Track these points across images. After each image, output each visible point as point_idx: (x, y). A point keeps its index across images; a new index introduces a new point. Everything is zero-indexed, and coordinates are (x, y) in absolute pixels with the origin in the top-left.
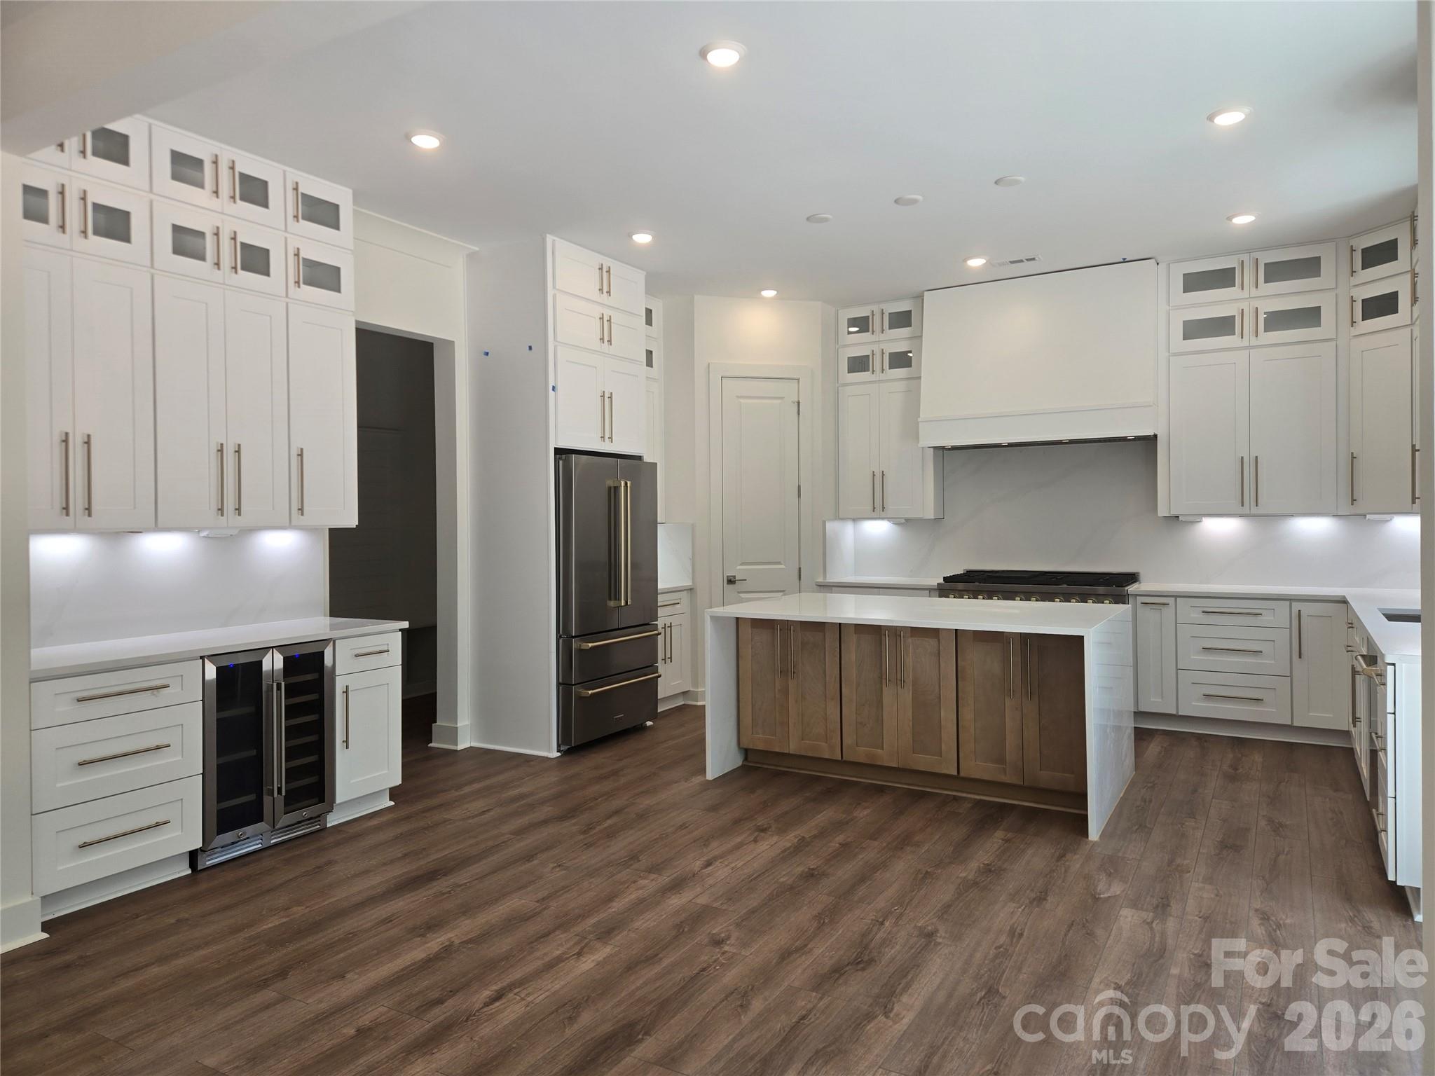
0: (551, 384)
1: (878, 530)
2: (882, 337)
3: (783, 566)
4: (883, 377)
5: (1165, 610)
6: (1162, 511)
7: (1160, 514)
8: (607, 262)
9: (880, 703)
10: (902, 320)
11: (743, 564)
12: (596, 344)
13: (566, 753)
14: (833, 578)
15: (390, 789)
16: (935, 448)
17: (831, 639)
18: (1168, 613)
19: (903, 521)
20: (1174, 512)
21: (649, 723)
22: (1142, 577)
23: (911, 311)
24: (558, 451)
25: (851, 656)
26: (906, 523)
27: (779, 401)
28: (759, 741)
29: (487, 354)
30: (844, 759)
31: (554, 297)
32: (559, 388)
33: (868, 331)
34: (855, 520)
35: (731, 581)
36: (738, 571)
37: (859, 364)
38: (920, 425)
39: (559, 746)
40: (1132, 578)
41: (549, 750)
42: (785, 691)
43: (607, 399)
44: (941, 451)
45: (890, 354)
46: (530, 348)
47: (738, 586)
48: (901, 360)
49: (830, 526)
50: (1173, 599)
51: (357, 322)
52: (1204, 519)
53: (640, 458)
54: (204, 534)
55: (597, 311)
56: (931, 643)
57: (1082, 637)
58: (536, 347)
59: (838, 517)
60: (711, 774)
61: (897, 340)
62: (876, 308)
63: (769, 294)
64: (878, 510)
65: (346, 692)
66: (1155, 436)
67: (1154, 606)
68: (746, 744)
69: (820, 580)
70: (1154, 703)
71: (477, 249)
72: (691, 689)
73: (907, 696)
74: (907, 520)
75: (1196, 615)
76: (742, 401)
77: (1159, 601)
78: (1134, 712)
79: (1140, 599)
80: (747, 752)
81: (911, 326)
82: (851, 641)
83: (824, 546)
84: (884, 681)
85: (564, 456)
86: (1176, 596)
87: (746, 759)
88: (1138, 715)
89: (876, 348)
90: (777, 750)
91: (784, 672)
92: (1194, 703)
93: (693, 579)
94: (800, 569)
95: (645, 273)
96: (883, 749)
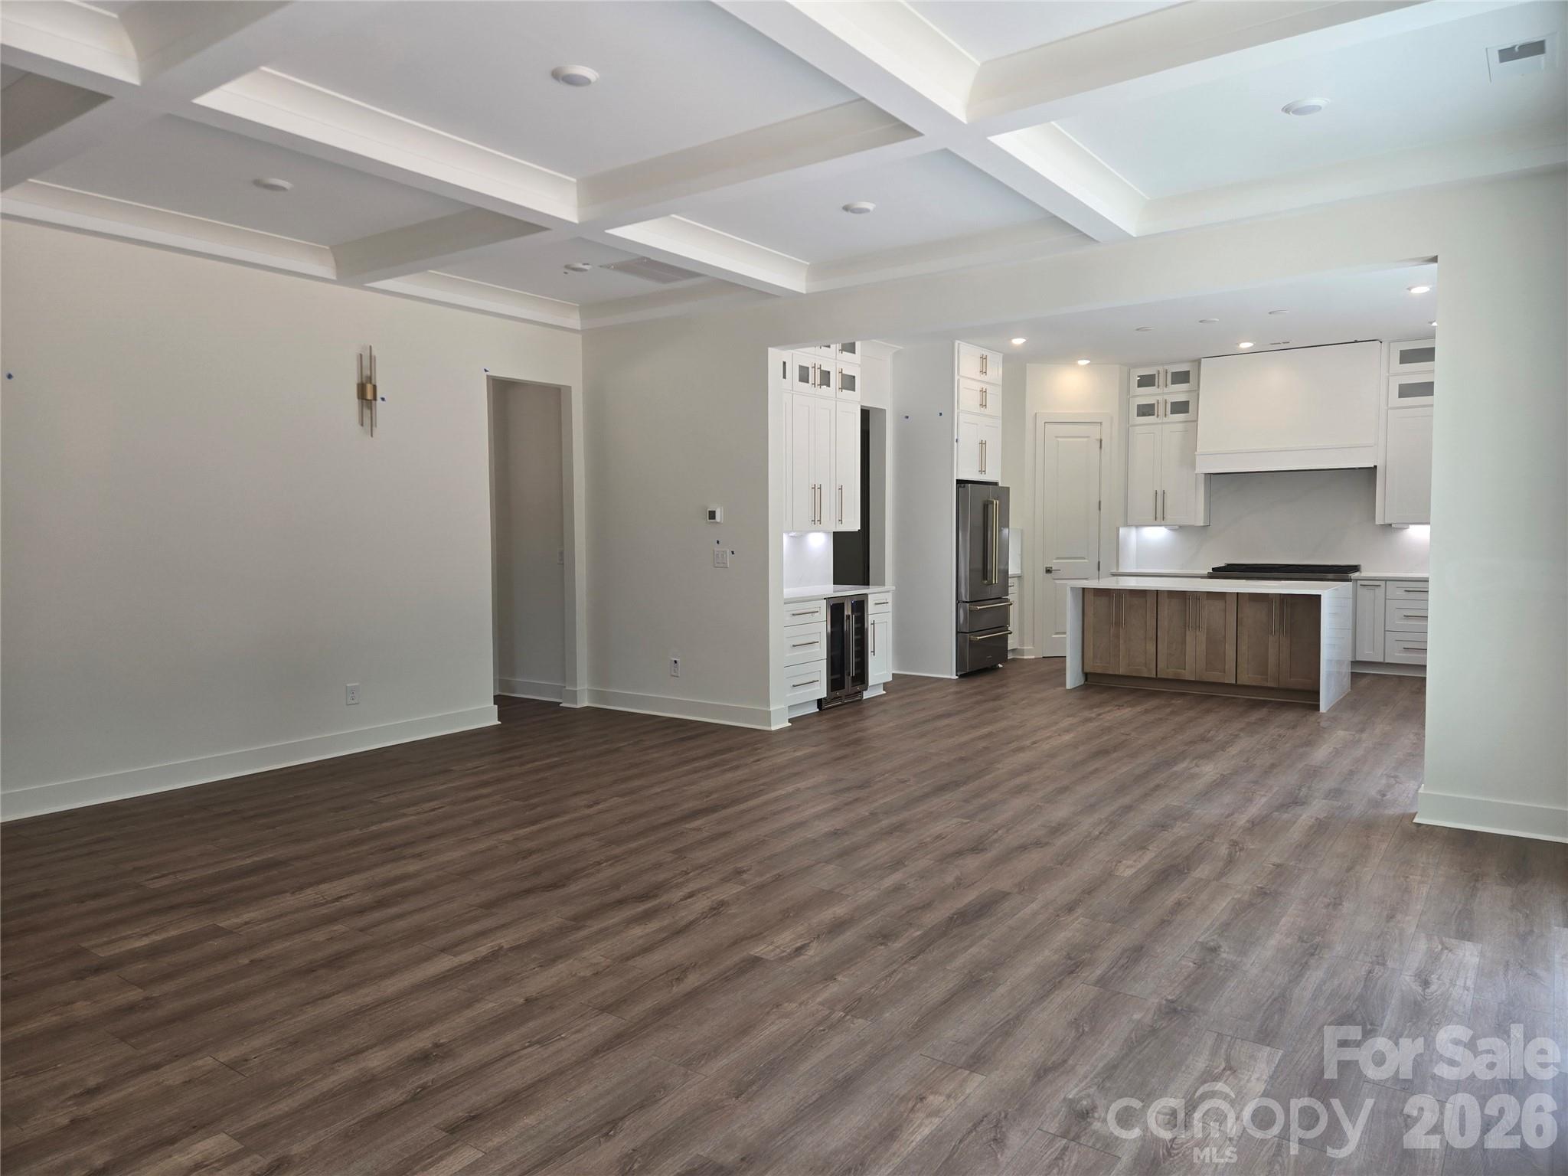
0: (956, 438)
1: (1156, 535)
2: (1166, 390)
3: (1086, 561)
4: (1165, 420)
5: (1377, 590)
6: (1379, 521)
7: (1377, 523)
8: (985, 353)
9: (1184, 642)
10: (1181, 377)
11: (1058, 558)
12: (978, 409)
13: (961, 676)
14: (1122, 570)
15: (884, 684)
16: (1205, 474)
17: (1151, 600)
18: (1380, 592)
19: (1177, 527)
20: (1387, 522)
21: (1000, 666)
22: (1362, 569)
23: (1189, 372)
24: (958, 481)
25: (1164, 612)
26: (1181, 529)
27: (1086, 439)
28: (1098, 667)
29: (907, 417)
30: (1158, 676)
31: (958, 380)
32: (960, 440)
33: (1154, 385)
34: (1137, 526)
35: (1048, 571)
36: (1054, 564)
37: (1146, 410)
38: (1197, 457)
39: (957, 672)
40: (1355, 568)
41: (952, 675)
42: (1118, 637)
43: (983, 444)
44: (1210, 477)
45: (1172, 403)
46: (941, 414)
47: (1053, 575)
48: (1180, 407)
49: (1122, 531)
50: (1384, 582)
51: (861, 406)
52: (1411, 526)
53: (996, 484)
54: (792, 534)
55: (978, 386)
56: (1220, 604)
57: (1320, 596)
58: (946, 413)
59: (1127, 525)
60: (1069, 686)
61: (1178, 393)
62: (1161, 369)
63: (1083, 362)
64: (1159, 517)
65: (874, 624)
66: (1375, 467)
67: (1370, 588)
68: (1088, 670)
69: (1114, 570)
70: (1365, 655)
71: (901, 348)
72: (1019, 648)
73: (1202, 637)
74: (1180, 527)
75: (1400, 593)
76: (1059, 439)
77: (1374, 583)
78: (1352, 662)
79: (1359, 582)
80: (1086, 675)
81: (1188, 382)
82: (1164, 602)
83: (1117, 547)
84: (1187, 628)
85: (962, 485)
86: (1386, 580)
87: (1086, 680)
88: (1355, 663)
89: (1160, 398)
90: (1111, 673)
91: (1118, 624)
92: (1396, 654)
93: (1022, 569)
94: (1099, 563)
95: (1002, 355)
96: (1185, 669)
